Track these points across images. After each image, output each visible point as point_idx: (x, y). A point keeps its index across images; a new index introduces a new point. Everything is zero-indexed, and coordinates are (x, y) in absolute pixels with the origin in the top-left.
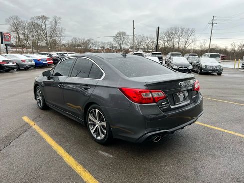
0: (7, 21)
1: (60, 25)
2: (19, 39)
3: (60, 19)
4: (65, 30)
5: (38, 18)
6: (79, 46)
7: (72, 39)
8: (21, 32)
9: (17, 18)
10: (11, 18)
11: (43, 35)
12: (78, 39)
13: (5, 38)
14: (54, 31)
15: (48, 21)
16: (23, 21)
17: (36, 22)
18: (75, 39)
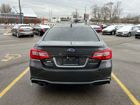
0: (91, 8)
1: (120, 6)
2: (96, 17)
3: (121, 3)
4: (123, 9)
5: (108, 4)
6: (132, 19)
7: (127, 15)
8: (97, 13)
9: (96, 6)
10: (93, 6)
11: (109, 14)
12: (132, 14)
13: (86, 17)
14: (116, 11)
15: (113, 5)
16: (99, 7)
17: (106, 6)
18: (130, 15)
